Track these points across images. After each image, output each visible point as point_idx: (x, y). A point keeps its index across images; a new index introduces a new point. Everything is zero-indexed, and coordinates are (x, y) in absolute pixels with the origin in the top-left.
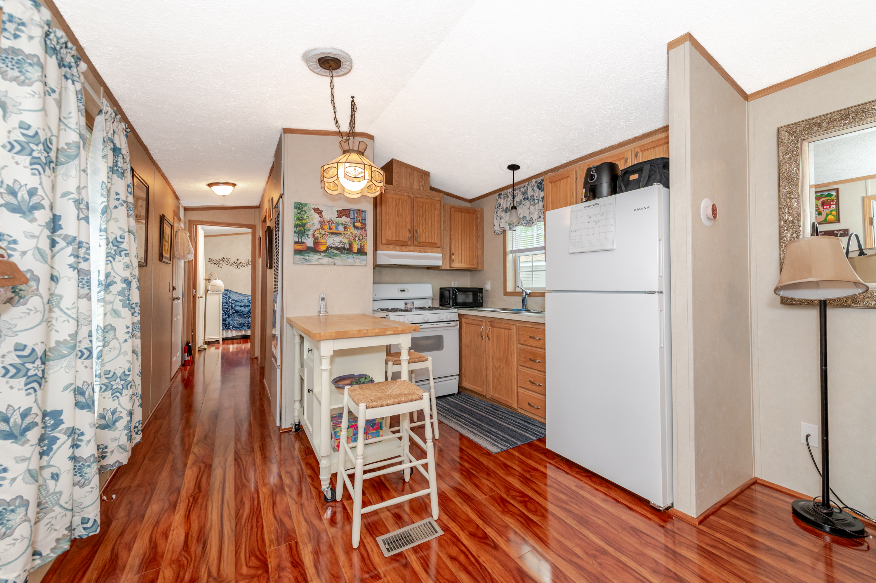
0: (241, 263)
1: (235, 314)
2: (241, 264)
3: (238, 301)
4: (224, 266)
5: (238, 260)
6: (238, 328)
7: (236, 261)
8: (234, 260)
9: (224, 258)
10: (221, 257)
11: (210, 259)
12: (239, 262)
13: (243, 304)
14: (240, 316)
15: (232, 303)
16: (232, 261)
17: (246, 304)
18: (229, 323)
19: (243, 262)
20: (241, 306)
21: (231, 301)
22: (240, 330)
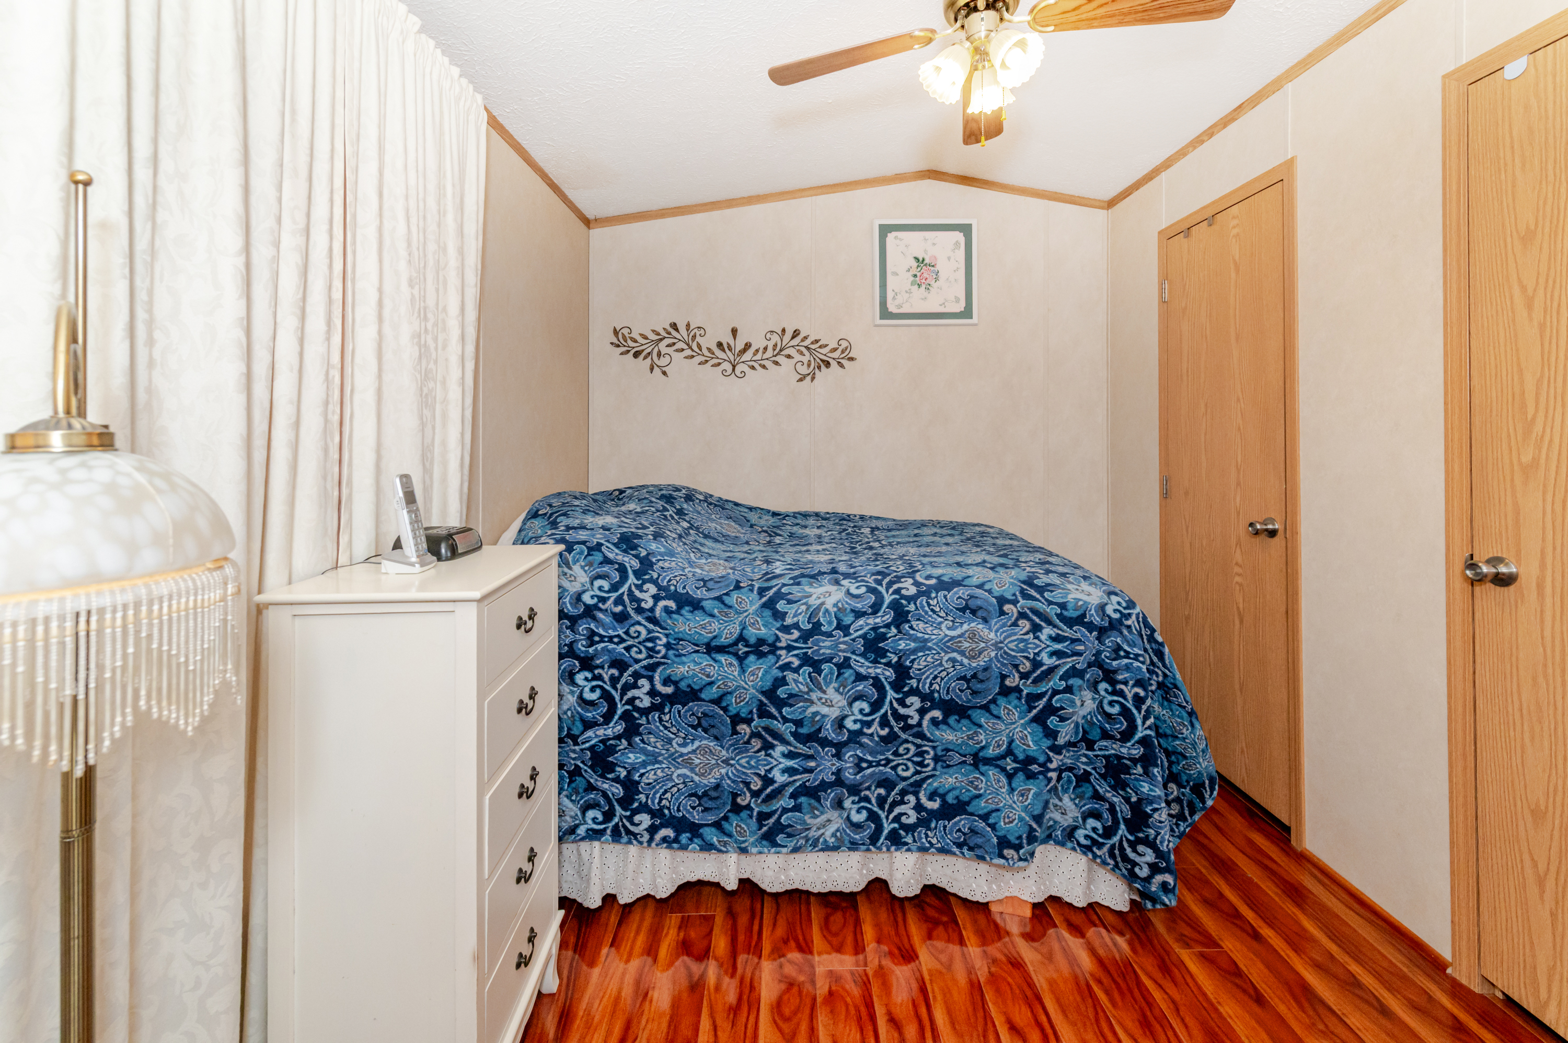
0: (748, 346)
1: (672, 713)
2: (748, 356)
3: (696, 605)
4: (678, 364)
5: (734, 332)
6: (694, 830)
7: (727, 339)
8: (717, 333)
9: (674, 326)
10: (662, 324)
11: (616, 332)
12: (740, 346)
13: (728, 632)
14: (703, 725)
15: (653, 620)
16: (708, 342)
17: (753, 633)
18: (631, 786)
19: (758, 343)
20: (712, 649)
21: (647, 596)
22: (708, 847)
